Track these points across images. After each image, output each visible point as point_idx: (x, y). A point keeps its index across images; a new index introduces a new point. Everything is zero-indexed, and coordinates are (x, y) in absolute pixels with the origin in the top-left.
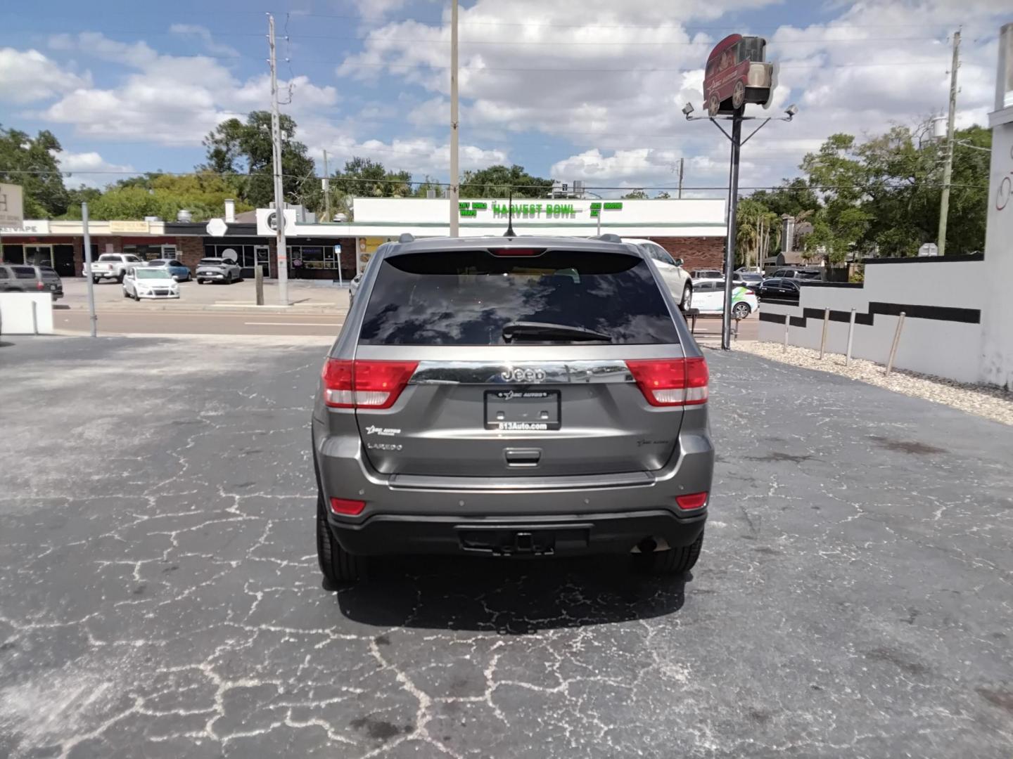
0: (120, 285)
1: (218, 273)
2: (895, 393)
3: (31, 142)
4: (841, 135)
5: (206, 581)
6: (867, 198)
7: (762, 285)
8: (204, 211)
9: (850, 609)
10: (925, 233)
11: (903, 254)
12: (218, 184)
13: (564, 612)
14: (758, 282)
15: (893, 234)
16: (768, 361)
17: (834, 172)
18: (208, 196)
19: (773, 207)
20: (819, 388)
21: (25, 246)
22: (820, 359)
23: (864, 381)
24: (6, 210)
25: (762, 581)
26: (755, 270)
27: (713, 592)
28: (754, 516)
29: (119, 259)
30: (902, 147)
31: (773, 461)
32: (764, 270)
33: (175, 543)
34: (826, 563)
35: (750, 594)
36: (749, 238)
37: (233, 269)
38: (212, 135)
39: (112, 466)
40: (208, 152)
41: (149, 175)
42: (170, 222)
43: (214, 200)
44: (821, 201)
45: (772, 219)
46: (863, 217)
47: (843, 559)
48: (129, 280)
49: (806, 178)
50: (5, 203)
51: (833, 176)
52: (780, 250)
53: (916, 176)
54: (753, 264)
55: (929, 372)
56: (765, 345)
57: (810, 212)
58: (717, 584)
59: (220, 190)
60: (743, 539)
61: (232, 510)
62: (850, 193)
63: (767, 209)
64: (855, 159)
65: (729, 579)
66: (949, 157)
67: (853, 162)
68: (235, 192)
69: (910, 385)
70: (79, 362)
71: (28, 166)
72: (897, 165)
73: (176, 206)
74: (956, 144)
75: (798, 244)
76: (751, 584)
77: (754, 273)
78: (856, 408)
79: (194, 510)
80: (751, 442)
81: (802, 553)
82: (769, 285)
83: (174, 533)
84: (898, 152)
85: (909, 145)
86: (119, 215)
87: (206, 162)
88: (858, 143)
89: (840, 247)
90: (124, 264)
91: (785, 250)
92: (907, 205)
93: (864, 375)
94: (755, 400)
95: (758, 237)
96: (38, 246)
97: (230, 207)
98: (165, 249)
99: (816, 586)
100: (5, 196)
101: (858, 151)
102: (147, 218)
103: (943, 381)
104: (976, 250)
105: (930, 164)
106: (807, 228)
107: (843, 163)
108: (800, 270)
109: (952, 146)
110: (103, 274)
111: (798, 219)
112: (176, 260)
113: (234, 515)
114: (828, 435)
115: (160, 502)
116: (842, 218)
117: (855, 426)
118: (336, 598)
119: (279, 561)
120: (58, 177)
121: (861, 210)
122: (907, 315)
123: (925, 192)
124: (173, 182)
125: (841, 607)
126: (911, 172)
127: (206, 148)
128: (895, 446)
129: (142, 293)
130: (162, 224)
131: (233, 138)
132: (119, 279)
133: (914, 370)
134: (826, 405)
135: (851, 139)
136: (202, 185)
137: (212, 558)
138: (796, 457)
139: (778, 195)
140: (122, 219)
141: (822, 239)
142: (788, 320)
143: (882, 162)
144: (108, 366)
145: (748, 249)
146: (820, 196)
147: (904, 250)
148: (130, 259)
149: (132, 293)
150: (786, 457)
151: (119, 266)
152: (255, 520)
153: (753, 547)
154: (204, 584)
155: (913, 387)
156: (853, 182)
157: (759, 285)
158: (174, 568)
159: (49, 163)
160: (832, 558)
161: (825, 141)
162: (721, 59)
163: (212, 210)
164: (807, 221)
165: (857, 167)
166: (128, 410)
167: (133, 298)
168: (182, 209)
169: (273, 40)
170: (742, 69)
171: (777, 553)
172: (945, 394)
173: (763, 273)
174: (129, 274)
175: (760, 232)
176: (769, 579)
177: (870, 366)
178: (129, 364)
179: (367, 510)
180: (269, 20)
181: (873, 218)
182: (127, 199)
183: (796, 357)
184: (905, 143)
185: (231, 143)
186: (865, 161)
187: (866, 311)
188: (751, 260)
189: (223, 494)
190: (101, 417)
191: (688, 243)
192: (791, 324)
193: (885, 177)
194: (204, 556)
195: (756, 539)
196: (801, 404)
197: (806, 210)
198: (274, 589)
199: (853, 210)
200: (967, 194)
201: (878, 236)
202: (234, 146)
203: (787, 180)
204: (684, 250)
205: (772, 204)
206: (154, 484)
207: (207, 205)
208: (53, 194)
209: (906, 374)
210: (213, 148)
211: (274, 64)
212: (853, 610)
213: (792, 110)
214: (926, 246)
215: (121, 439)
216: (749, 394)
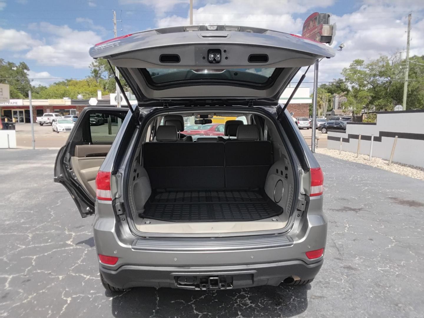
0: (51, 126)
1: (94, 121)
2: (395, 174)
3: (17, 67)
4: (359, 60)
5: (42, 290)
6: (370, 86)
7: (326, 124)
8: (89, 95)
9: (402, 308)
10: (395, 101)
11: (386, 110)
12: (95, 83)
13: (240, 313)
14: (324, 123)
15: (381, 101)
16: (333, 158)
17: (355, 76)
18: (91, 89)
19: (329, 91)
20: (359, 171)
21: (13, 110)
22: (357, 157)
23: (379, 167)
24: (2, 95)
25: (350, 289)
26: (322, 117)
27: (324, 297)
28: (339, 245)
29: (52, 115)
30: (385, 65)
31: (344, 211)
32: (326, 117)
33: (34, 263)
34: (383, 276)
35: (345, 298)
36: (319, 104)
37: (100, 119)
38: (93, 63)
39: (17, 216)
40: (91, 70)
41: (67, 80)
42: (74, 99)
43: (93, 90)
44: (350, 88)
45: (329, 96)
46: (369, 94)
47: (392, 273)
48: (55, 124)
49: (344, 79)
50: (2, 92)
51: (355, 77)
52: (332, 109)
53: (391, 77)
54: (321, 115)
55: (409, 164)
56: (331, 150)
57: (345, 93)
58: (325, 291)
59: (96, 86)
60: (336, 260)
61: (69, 242)
62: (362, 84)
63: (327, 92)
64: (365, 70)
65: (331, 288)
66: (407, 68)
67: (364, 71)
68: (103, 87)
69: (401, 170)
70: (22, 161)
71: (15, 77)
72: (383, 72)
73: (77, 93)
74: (410, 62)
75: (341, 106)
76: (344, 291)
77: (322, 119)
78: (379, 182)
79: (50, 242)
80: (332, 200)
81: (369, 269)
82: (329, 124)
83: (35, 257)
84: (383, 66)
85: (388, 64)
86: (53, 97)
87: (90, 75)
88: (366, 63)
89: (359, 107)
90: (54, 117)
91: (335, 109)
92: (387, 89)
93: (379, 165)
94: (330, 178)
95: (323, 103)
96: (18, 110)
97: (99, 93)
98: (72, 111)
99: (380, 292)
100: (2, 89)
101: (366, 67)
102: (64, 98)
103: (416, 168)
104: (416, 108)
105: (396, 72)
106: (344, 99)
107: (360, 72)
108: (343, 117)
109: (408, 63)
110: (45, 121)
111: (340, 96)
112: (76, 115)
113: (70, 245)
114: (369, 196)
115: (34, 238)
116: (359, 95)
117: (380, 192)
118: (111, 302)
119: (85, 276)
120: (28, 81)
121: (367, 91)
122: (399, 137)
123: (395, 84)
124: (77, 83)
125: (397, 308)
126: (389, 75)
127: (90, 69)
128: (403, 203)
129: (60, 130)
130: (70, 100)
131: (101, 65)
132: (51, 124)
133: (402, 162)
134: (364, 180)
135: (363, 61)
136: (88, 84)
137: (50, 273)
138: (356, 209)
139: (331, 86)
140: (54, 99)
141: (351, 104)
142: (341, 140)
143: (376, 71)
144: (34, 163)
145: (319, 108)
146: (349, 86)
147: (386, 108)
148: (56, 115)
149: (56, 130)
150: (351, 209)
151: (51, 118)
152: (79, 248)
153: (342, 265)
154: (41, 291)
155: (403, 171)
156: (364, 80)
157: (325, 124)
158: (28, 280)
159: (24, 75)
160: (385, 272)
161: (352, 62)
162: (310, 24)
163: (92, 94)
164: (344, 96)
165: (365, 73)
166: (35, 185)
167: (56, 132)
168: (79, 94)
169: (115, 21)
170: (319, 28)
171: (355, 269)
172: (419, 174)
173: (326, 118)
174: (55, 122)
175: (324, 101)
176: (354, 287)
177: (381, 161)
178: (45, 162)
179: (118, 263)
180: (114, 13)
181: (372, 95)
182: (57, 90)
183: (346, 156)
184: (386, 63)
185: (101, 67)
186: (369, 71)
187: (378, 136)
188: (320, 113)
189: (67, 233)
190: (22, 189)
191: (294, 106)
192: (343, 141)
193: (377, 78)
194: (46, 272)
195: (342, 260)
196: (352, 180)
197: (343, 92)
198: (78, 295)
199: (364, 91)
200: (413, 84)
201: (375, 102)
202: (102, 68)
203: (335, 80)
204: (292, 109)
205: (329, 90)
206: (35, 227)
207: (90, 92)
208: (25, 89)
209: (398, 165)
210: (93, 69)
211: (116, 32)
212: (404, 310)
213: (342, 46)
214: (397, 106)
215: (27, 201)
216: (327, 174)
